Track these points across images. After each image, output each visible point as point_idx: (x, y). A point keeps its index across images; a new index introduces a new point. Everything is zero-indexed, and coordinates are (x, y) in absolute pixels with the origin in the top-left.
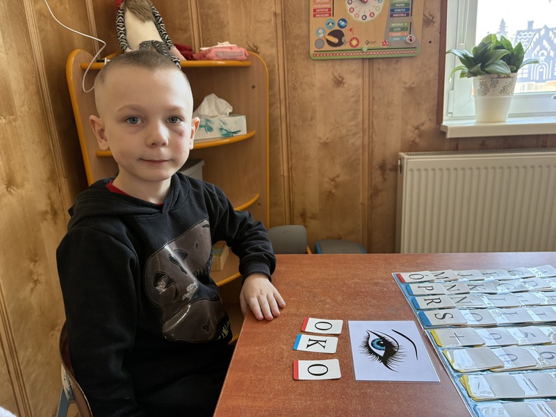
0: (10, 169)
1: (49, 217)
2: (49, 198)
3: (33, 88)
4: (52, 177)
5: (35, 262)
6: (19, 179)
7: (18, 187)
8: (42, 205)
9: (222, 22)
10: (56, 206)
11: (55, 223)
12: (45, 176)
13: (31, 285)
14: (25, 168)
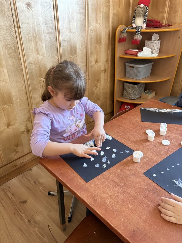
0: (97, 58)
1: (104, 72)
2: (105, 67)
3: (107, 37)
4: (107, 61)
5: (98, 82)
6: (98, 61)
7: (98, 63)
8: (103, 68)
9: (176, 11)
10: (106, 69)
11: (105, 74)
12: (105, 61)
13: (96, 88)
14: (100, 58)
